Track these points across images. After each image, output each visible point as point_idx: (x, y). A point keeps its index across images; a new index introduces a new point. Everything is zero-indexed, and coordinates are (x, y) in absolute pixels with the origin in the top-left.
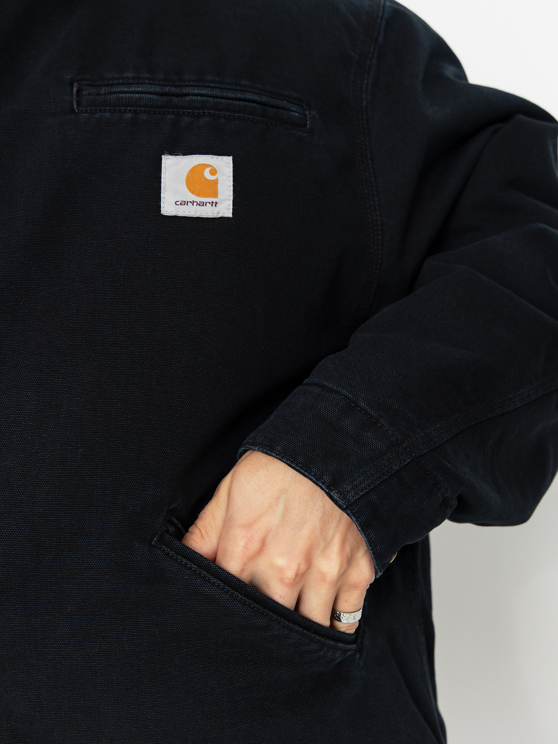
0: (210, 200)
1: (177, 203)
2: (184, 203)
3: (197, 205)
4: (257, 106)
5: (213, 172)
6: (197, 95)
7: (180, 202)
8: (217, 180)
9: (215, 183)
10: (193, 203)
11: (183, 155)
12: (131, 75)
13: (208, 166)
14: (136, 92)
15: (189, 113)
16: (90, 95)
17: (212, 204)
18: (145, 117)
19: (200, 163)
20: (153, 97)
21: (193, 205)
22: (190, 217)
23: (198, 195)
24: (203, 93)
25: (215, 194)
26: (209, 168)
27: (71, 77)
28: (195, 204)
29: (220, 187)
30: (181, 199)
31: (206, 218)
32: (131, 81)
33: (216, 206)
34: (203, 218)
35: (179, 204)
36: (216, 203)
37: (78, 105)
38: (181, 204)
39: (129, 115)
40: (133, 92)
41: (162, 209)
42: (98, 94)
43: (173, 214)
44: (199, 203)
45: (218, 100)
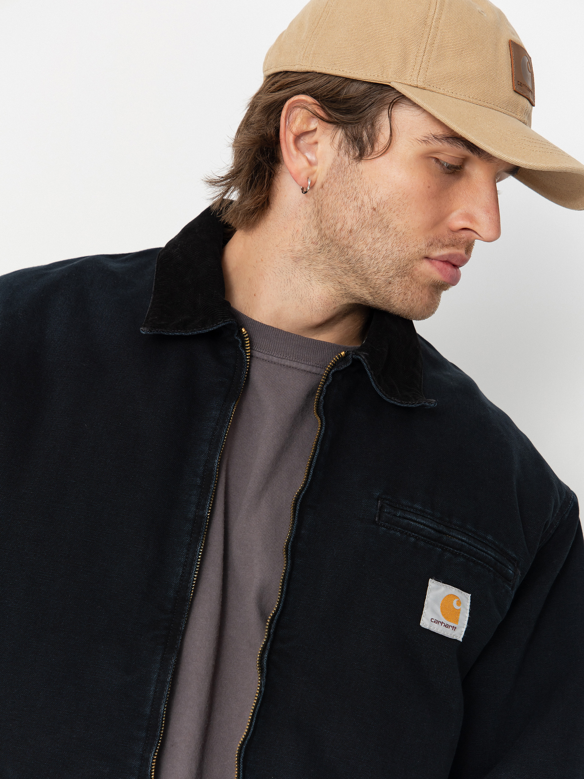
0: (452, 624)
1: (432, 620)
2: (437, 622)
3: (444, 626)
4: (493, 559)
5: (459, 603)
6: (459, 539)
7: (434, 620)
8: (460, 610)
9: (458, 612)
10: (442, 623)
11: (442, 583)
12: (420, 508)
13: (457, 597)
14: (422, 524)
15: (450, 550)
16: (389, 513)
17: (453, 628)
18: (422, 544)
19: (452, 594)
20: (431, 531)
21: (442, 625)
22: (437, 633)
23: (446, 618)
24: (463, 539)
25: (457, 621)
26: (457, 600)
27: (379, 494)
28: (443, 624)
29: (461, 616)
30: (435, 618)
31: (446, 637)
32: (419, 513)
33: (455, 630)
34: (445, 636)
35: (433, 621)
36: (456, 628)
37: (379, 519)
38: (434, 621)
39: (413, 539)
40: (419, 523)
41: (421, 621)
42: (395, 515)
43: (427, 627)
44: (445, 625)
45: (472, 548)
